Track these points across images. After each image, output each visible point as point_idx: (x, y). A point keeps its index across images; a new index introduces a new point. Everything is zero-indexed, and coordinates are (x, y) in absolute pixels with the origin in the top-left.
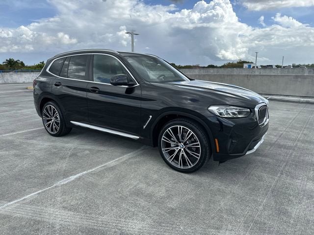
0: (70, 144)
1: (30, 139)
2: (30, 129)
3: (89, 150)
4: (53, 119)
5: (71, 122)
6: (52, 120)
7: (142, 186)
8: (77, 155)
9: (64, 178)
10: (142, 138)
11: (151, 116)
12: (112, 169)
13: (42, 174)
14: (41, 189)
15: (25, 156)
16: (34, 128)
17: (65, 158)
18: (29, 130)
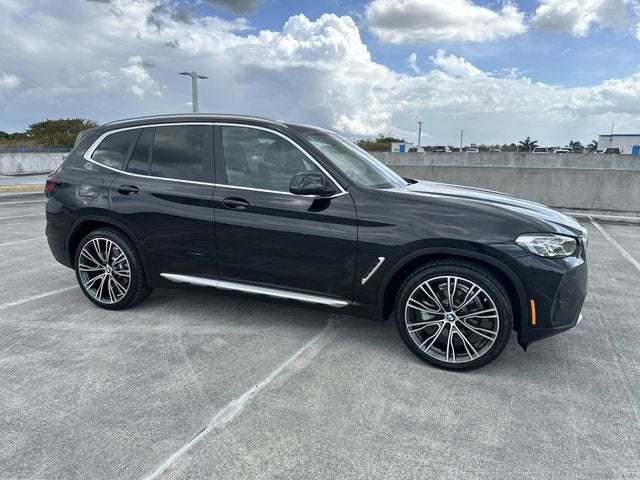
0: (164, 326)
1: (54, 320)
2: (33, 295)
3: (222, 336)
4: (108, 270)
5: (162, 274)
6: (103, 272)
7: (399, 407)
8: (203, 352)
9: (217, 408)
10: (354, 303)
11: (382, 259)
12: (306, 375)
13: (158, 403)
14: (185, 440)
15: (76, 362)
16: (42, 291)
17: (181, 361)
18: (33, 298)
